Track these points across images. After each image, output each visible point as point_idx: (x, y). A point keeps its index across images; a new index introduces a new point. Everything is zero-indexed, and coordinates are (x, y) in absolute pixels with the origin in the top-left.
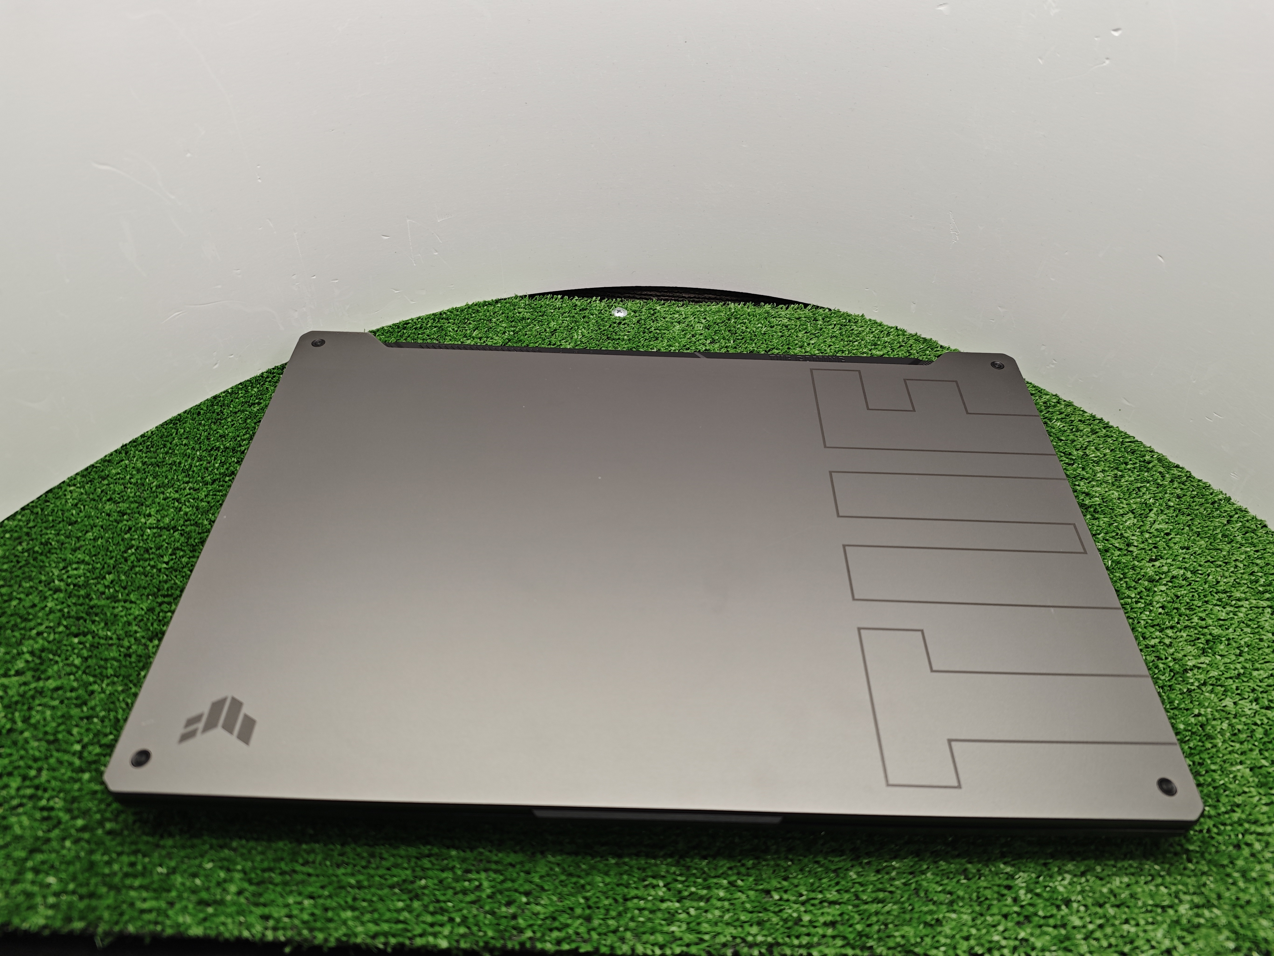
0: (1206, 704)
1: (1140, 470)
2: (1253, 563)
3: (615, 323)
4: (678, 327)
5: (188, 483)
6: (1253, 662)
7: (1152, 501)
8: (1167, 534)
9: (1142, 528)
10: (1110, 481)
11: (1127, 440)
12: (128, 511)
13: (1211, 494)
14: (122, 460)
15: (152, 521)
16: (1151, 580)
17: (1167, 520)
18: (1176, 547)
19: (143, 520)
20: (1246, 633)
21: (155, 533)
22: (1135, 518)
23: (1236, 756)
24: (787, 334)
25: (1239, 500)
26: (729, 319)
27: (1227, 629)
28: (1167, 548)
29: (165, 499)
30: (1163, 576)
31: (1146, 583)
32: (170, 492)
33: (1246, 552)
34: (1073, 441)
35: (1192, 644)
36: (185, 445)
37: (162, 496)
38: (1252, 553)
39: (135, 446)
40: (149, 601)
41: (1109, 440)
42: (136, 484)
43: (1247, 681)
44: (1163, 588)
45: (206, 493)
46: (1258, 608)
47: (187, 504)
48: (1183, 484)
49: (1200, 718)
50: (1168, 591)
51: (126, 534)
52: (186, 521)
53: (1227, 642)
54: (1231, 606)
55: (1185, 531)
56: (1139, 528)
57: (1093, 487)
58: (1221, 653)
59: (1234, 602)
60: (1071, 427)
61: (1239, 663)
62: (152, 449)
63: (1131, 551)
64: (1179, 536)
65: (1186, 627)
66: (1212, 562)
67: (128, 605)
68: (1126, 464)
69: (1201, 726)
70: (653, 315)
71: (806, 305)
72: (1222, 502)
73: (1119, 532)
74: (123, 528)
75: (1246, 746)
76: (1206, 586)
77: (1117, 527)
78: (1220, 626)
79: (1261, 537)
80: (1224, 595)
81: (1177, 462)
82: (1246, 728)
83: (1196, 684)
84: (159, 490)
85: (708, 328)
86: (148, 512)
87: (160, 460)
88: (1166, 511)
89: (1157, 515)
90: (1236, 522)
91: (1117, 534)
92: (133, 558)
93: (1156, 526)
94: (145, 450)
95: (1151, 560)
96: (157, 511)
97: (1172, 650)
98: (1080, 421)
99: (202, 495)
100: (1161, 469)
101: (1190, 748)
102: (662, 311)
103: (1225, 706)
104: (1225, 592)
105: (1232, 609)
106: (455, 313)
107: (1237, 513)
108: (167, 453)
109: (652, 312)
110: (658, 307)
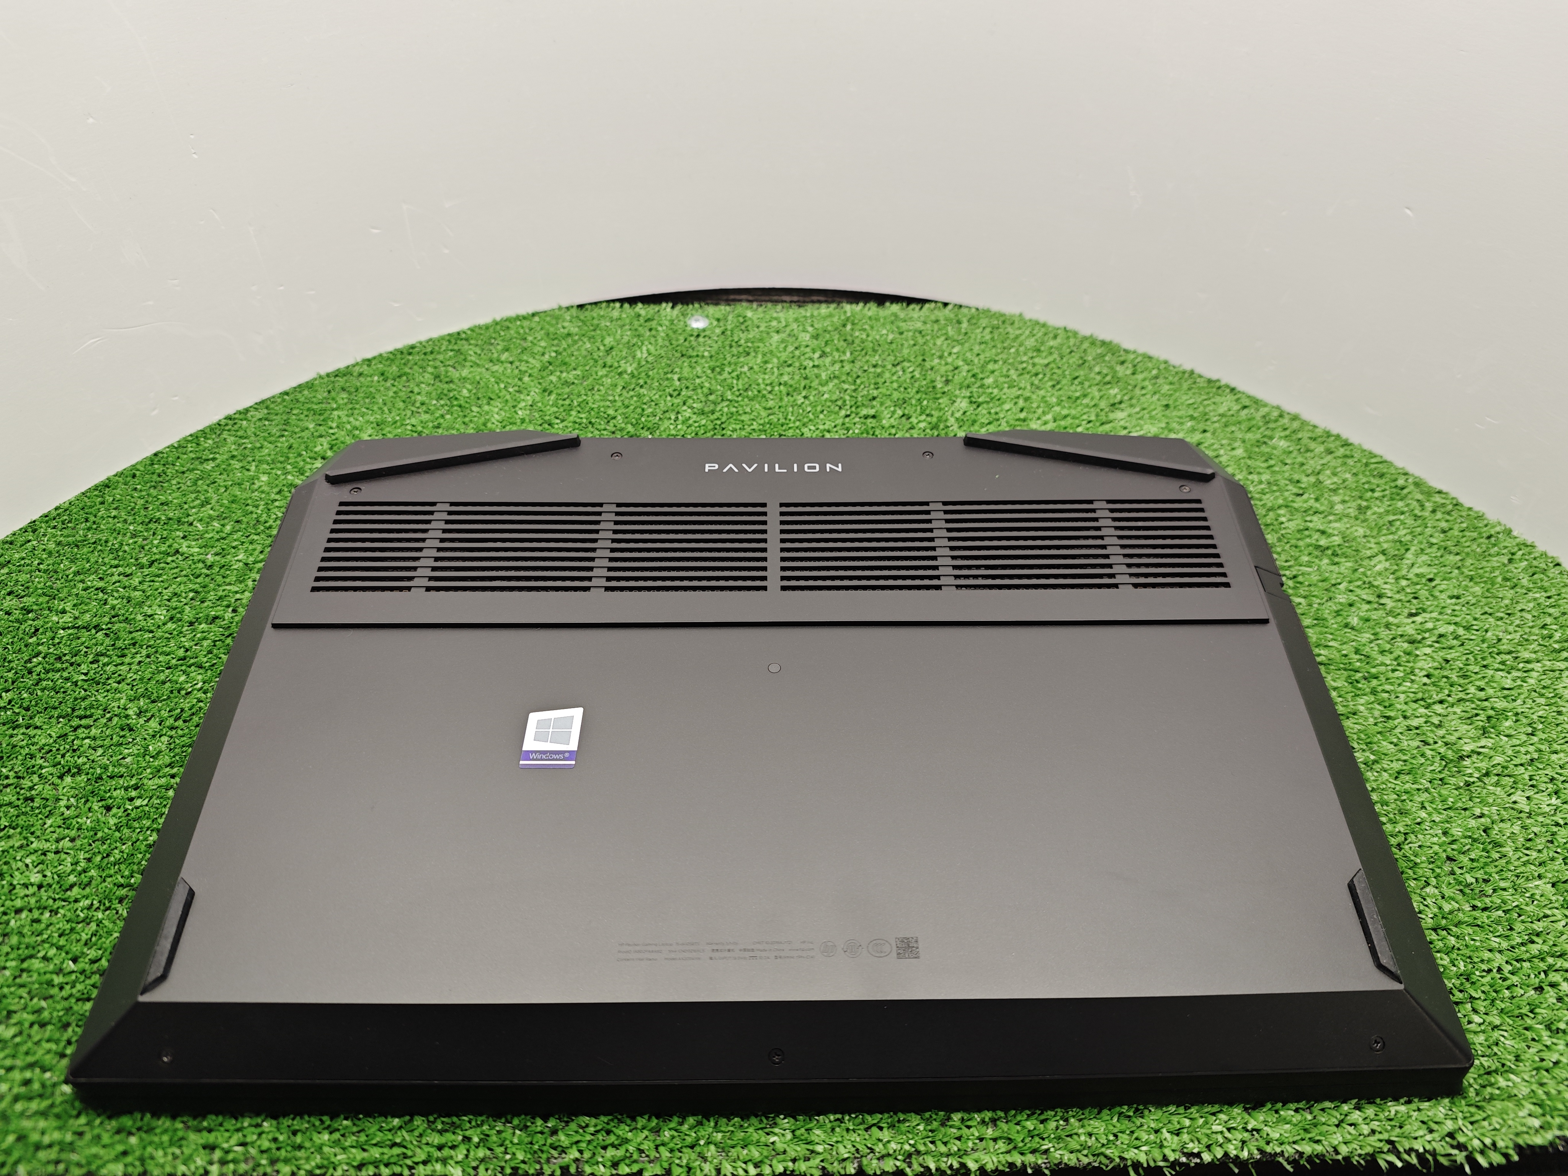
0: (1491, 801)
1: (1392, 499)
2: (1544, 613)
3: (692, 335)
4: (776, 338)
5: (116, 567)
6: (1550, 742)
7: (1409, 538)
8: (1431, 580)
9: (1399, 574)
10: (1353, 515)
11: (1373, 460)
12: (35, 607)
13: (1486, 526)
14: (29, 541)
15: (67, 618)
16: (1412, 642)
17: (1429, 562)
18: (1443, 596)
19: (55, 619)
20: (1539, 705)
21: (70, 635)
22: (1387, 560)
23: (1533, 867)
24: (921, 341)
25: (1522, 532)
26: (844, 326)
27: (1514, 700)
28: (1431, 598)
29: (85, 590)
30: (1427, 635)
31: (1406, 645)
32: (92, 580)
33: (1535, 599)
34: (1302, 464)
35: (1469, 722)
36: (114, 517)
37: (81, 585)
38: (1542, 600)
39: (47, 522)
40: (60, 725)
41: (1350, 462)
42: (45, 571)
43: (1544, 769)
44: (1428, 650)
45: (140, 579)
46: (1553, 671)
47: (115, 594)
48: (1449, 513)
49: (1483, 820)
50: (1434, 655)
51: (31, 637)
52: (114, 617)
53: (1514, 718)
54: (1519, 670)
55: (1453, 575)
56: (1393, 573)
57: (1330, 522)
58: (1507, 732)
59: (1521, 665)
60: (1298, 447)
61: (1532, 744)
62: (69, 525)
63: (1383, 604)
64: (1445, 582)
65: (1460, 700)
66: (1490, 614)
67: (31, 732)
68: (1373, 491)
69: (1485, 831)
70: (742, 323)
71: (946, 305)
72: (1500, 536)
73: (1365, 579)
74: (27, 630)
75: (1544, 856)
76: (1485, 645)
77: (1364, 574)
78: (1504, 697)
79: (1553, 578)
80: (1508, 657)
81: (1439, 486)
82: (1544, 830)
83: (1477, 775)
84: (78, 578)
85: (816, 337)
86: (61, 607)
87: (79, 539)
88: (1428, 551)
89: (1417, 555)
90: (1520, 560)
91: (1364, 583)
92: (39, 669)
93: (1416, 570)
94: (60, 526)
95: (1411, 615)
96: (74, 605)
97: (1441, 732)
98: (1311, 438)
99: (135, 581)
100: (1419, 497)
101: (1472, 860)
102: (755, 318)
103: (1515, 802)
104: (1510, 653)
105: (1519, 674)
106: (477, 330)
107: (1520, 549)
108: (89, 529)
109: (741, 320)
110: (749, 314)
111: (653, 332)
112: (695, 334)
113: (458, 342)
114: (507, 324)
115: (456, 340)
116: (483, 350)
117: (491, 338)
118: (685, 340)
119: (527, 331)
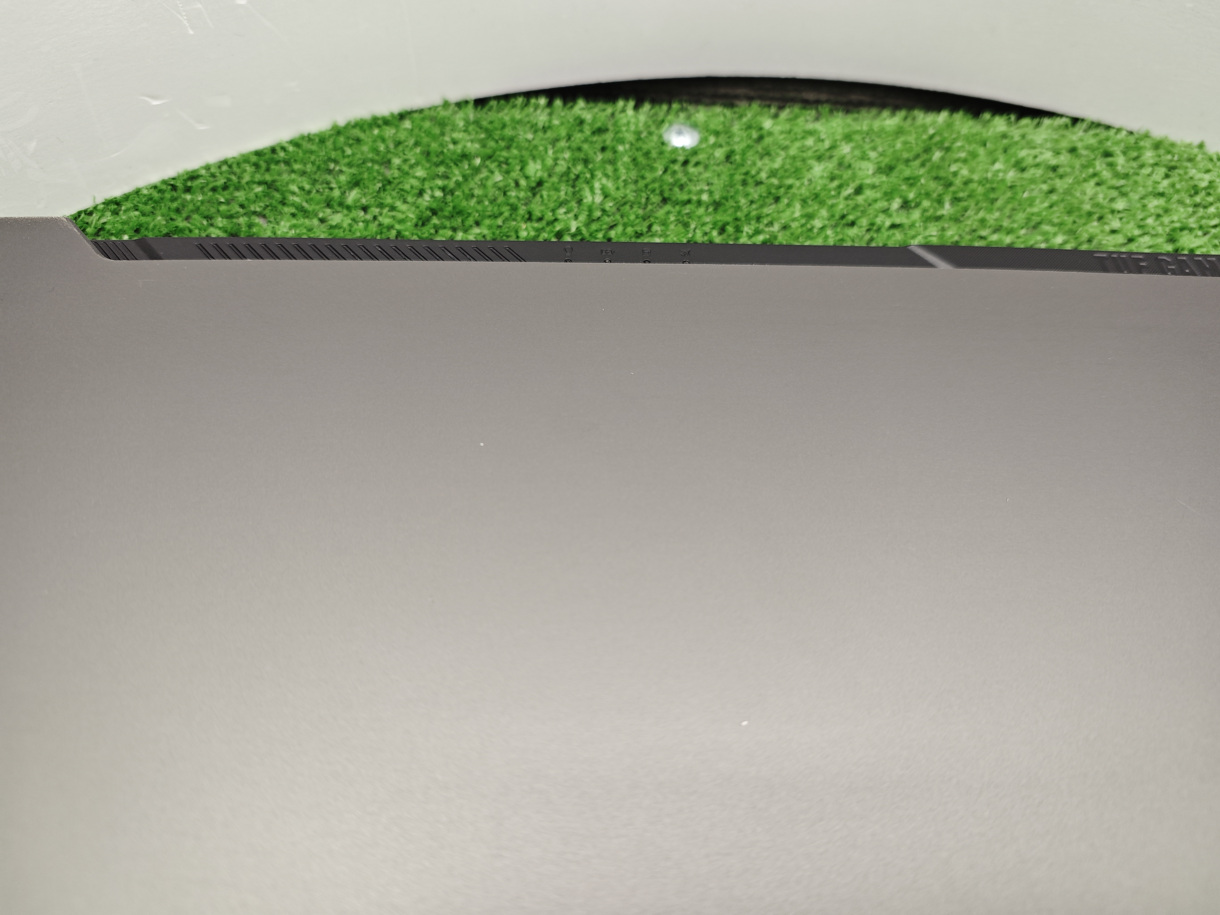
70: (758, 141)
109: (755, 135)
110: (767, 124)
111: (609, 155)
112: (681, 159)
113: (273, 167)
114: (357, 132)
115: (268, 163)
116: (314, 182)
117: (330, 160)
118: (666, 171)
119: (391, 146)
